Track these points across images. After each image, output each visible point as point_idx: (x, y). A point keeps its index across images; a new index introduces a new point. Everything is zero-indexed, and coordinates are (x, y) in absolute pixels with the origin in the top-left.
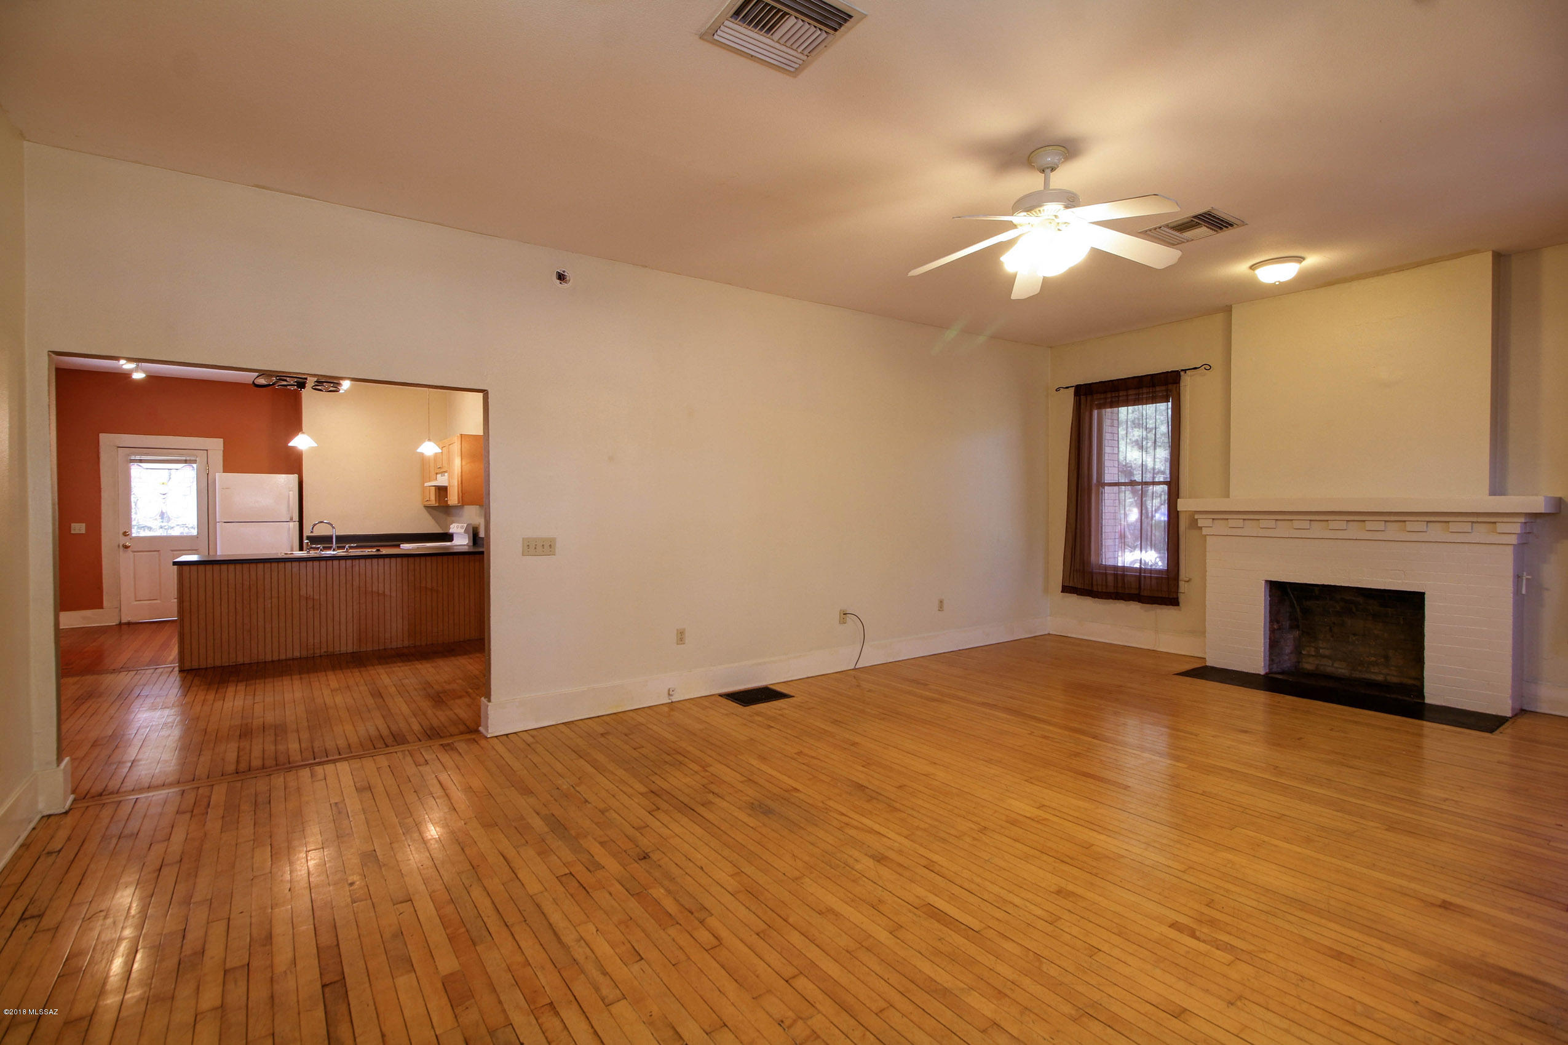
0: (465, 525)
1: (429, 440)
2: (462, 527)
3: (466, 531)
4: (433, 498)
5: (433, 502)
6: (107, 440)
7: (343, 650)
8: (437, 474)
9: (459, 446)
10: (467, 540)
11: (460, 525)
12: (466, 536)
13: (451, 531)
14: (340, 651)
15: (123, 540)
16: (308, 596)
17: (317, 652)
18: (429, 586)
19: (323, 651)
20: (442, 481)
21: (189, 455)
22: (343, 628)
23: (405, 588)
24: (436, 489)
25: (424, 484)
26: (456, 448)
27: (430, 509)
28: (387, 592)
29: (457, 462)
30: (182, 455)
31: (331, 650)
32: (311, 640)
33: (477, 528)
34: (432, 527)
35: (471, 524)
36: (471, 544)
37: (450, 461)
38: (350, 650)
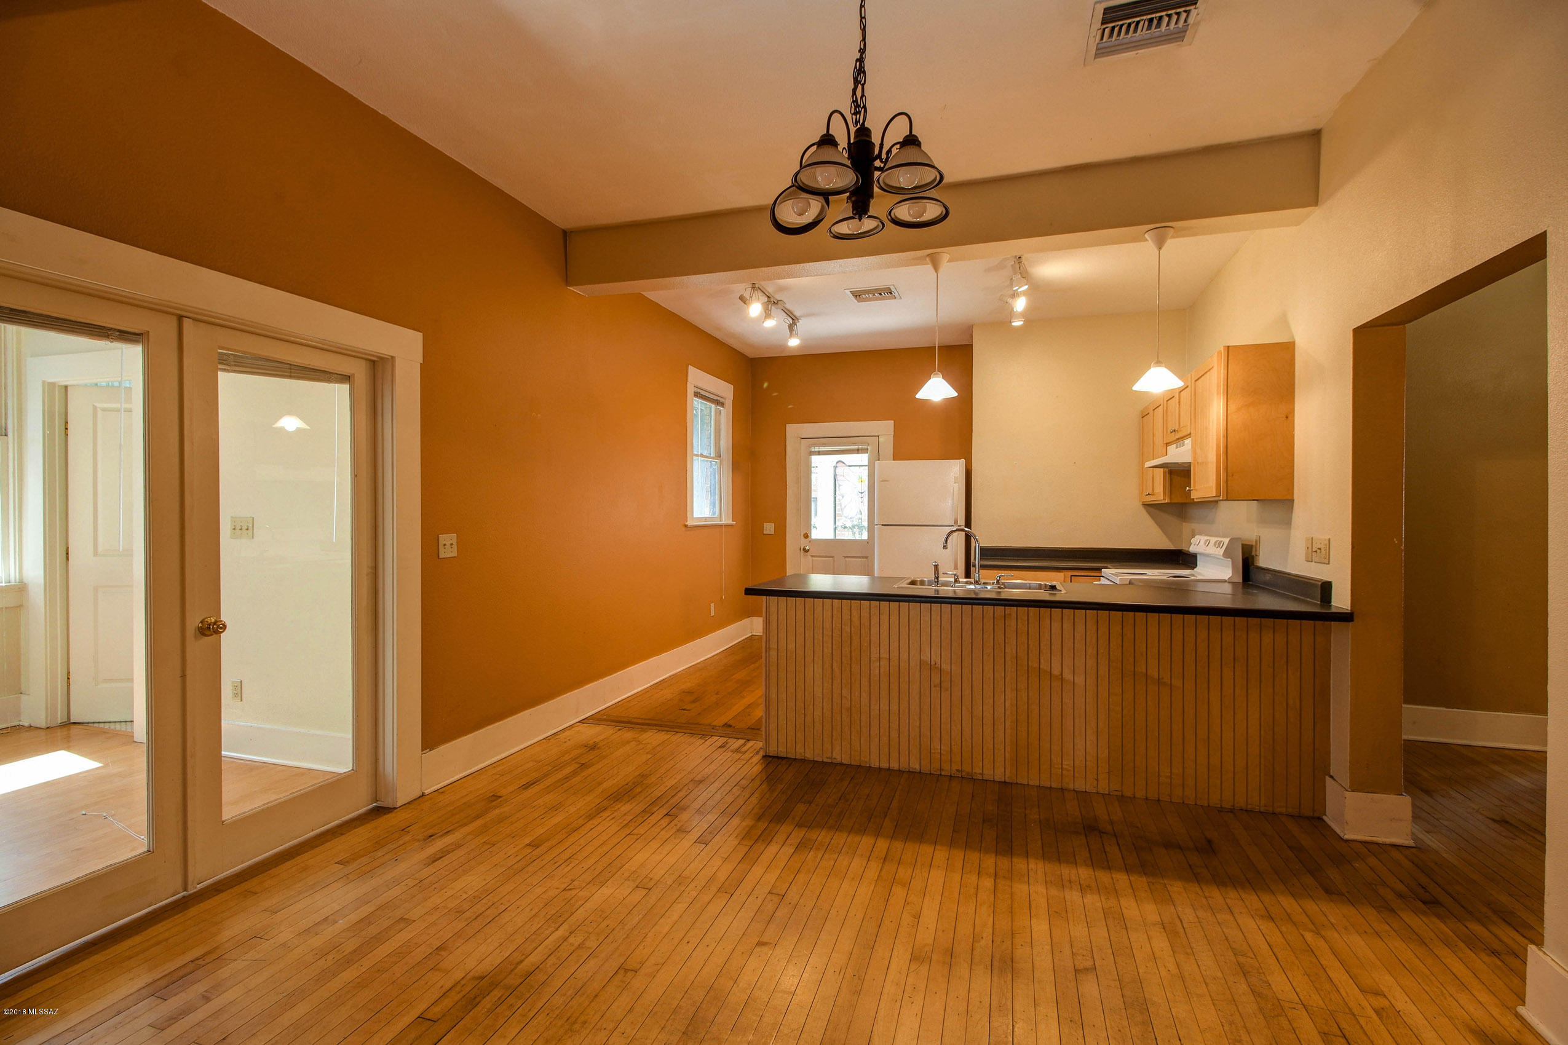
0: (1226, 541)
1: (1159, 363)
2: (1218, 545)
3: (1227, 554)
4: (1159, 488)
5: (1159, 494)
6: (793, 431)
7: (988, 774)
8: (1167, 444)
9: (1223, 372)
10: (1231, 572)
11: (1213, 540)
12: (1229, 561)
13: (1192, 549)
14: (982, 774)
15: (804, 543)
16: (933, 663)
17: (946, 767)
18: (1153, 673)
19: (955, 767)
20: (1178, 454)
21: (862, 443)
22: (988, 731)
23: (1103, 670)
24: (1164, 473)
25: (1143, 464)
26: (1215, 377)
27: (1152, 510)
28: (1068, 676)
29: (1216, 411)
30: (854, 444)
31: (967, 768)
32: (936, 745)
33: (1251, 546)
34: (1154, 538)
35: (1237, 539)
36: (1240, 579)
37: (1197, 409)
38: (999, 777)
